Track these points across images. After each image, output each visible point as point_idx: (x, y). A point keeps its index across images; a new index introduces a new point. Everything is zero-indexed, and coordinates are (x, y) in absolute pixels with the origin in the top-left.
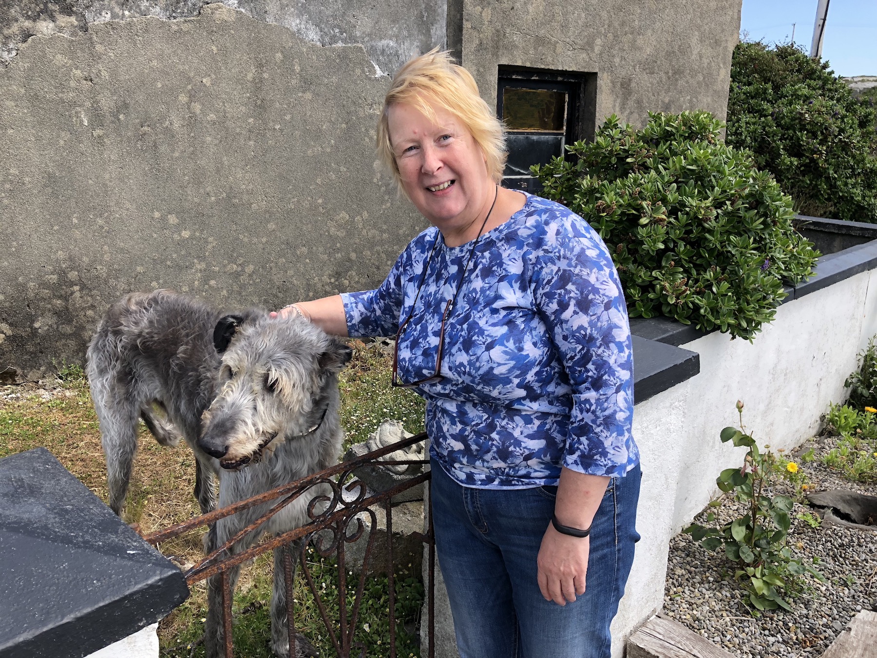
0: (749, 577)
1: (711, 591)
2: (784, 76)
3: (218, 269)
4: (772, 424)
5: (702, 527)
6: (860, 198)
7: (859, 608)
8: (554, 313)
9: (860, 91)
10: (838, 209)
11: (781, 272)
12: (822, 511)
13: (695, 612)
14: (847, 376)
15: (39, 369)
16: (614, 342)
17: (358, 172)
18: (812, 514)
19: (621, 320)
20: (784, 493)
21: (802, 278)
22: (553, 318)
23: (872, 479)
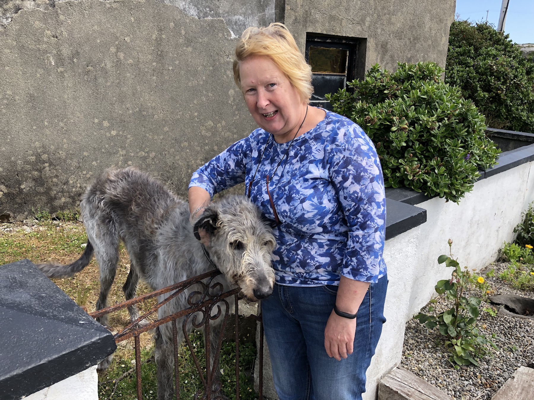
0: (453, 345)
1: (430, 353)
2: (482, 42)
3: (133, 154)
4: (469, 254)
5: (425, 315)
6: (525, 118)
7: (519, 365)
8: (339, 183)
9: (527, 53)
10: (512, 124)
11: (477, 162)
12: (498, 306)
13: (420, 366)
14: (515, 226)
15: (24, 214)
16: (375, 202)
17: (219, 96)
18: (492, 308)
19: (379, 189)
20: (476, 295)
21: (490, 166)
22: (338, 186)
23: (529, 288)
